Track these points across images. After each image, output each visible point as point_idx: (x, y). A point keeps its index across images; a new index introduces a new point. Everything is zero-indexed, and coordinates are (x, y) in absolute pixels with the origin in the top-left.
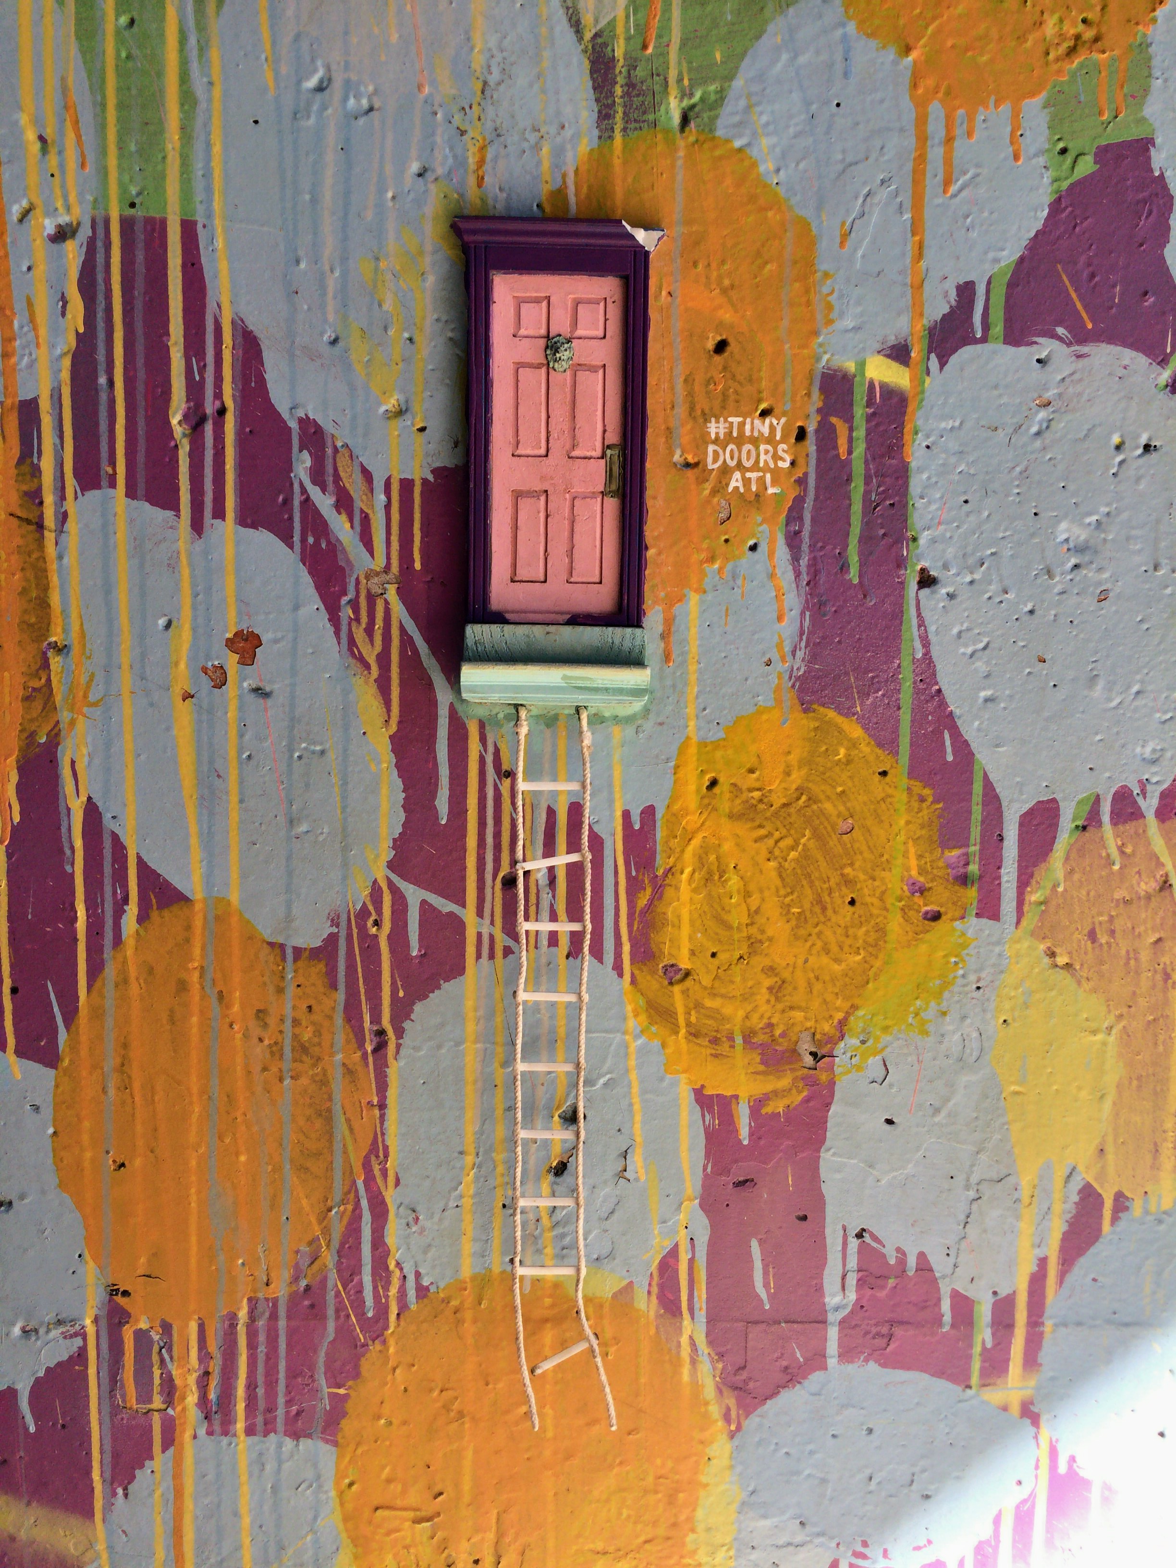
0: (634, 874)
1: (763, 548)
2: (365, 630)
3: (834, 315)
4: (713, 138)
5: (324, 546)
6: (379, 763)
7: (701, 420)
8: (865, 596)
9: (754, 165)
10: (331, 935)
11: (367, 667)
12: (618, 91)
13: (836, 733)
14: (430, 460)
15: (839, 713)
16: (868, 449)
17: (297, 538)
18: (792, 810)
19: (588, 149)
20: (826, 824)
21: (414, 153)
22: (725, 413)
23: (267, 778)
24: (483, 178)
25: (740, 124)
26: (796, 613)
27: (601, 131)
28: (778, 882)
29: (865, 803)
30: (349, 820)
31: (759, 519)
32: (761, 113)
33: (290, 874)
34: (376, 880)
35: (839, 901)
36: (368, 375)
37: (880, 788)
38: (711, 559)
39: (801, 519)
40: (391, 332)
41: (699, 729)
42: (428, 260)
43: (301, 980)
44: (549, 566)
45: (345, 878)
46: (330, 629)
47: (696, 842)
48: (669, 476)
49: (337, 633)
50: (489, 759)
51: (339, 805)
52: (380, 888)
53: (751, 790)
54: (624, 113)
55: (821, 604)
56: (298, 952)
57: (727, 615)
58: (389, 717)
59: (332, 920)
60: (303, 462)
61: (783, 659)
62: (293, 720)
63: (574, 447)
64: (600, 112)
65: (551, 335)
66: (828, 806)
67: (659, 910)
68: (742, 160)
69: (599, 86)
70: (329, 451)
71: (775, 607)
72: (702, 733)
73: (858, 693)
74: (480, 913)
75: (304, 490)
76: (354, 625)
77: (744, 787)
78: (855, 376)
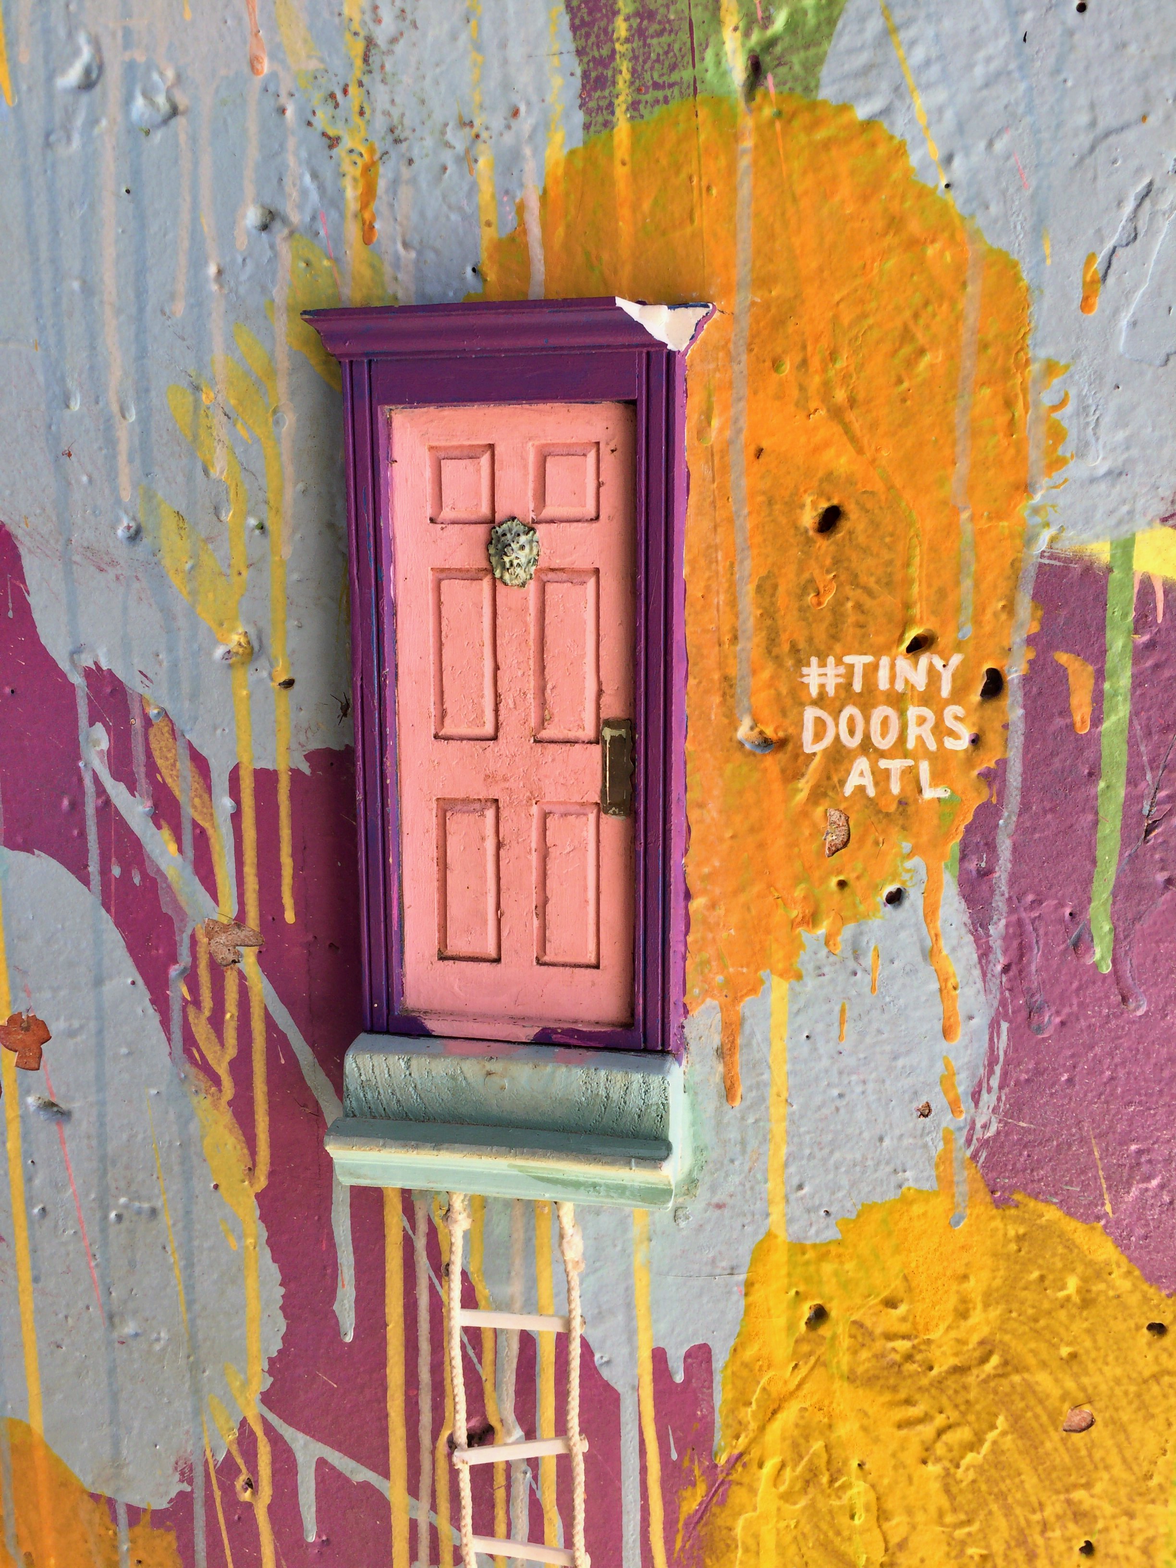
0: (674, 1456)
1: (914, 898)
2: (210, 1020)
3: (1066, 449)
4: (813, 106)
5: (137, 880)
6: (241, 1237)
7: (790, 663)
8: (1125, 1000)
9: (899, 151)
10: (181, 1494)
11: (216, 1080)
12: (621, 28)
13: (1060, 1250)
14: (302, 738)
15: (1069, 1214)
16: (1135, 713)
17: (93, 868)
18: (971, 1379)
19: (565, 151)
20: (1039, 1410)
21: (250, 190)
22: (838, 648)
23: (71, 1248)
24: (372, 227)
25: (866, 70)
26: (981, 1022)
27: (589, 112)
28: (945, 1502)
29: (1118, 1381)
30: (199, 1322)
31: (906, 846)
32: (913, 43)
33: (115, 1396)
34: (245, 1419)
35: (1062, 1547)
36: (193, 593)
37: (1150, 1357)
38: (812, 919)
39: (991, 847)
40: (228, 516)
41: (790, 1221)
42: (282, 386)
43: (142, 1555)
44: (504, 934)
45: (197, 1412)
46: (153, 1018)
47: (788, 1416)
48: (729, 767)
49: (165, 1023)
50: (420, 1243)
51: (182, 1297)
52: (252, 1433)
53: (889, 1337)
54: (634, 72)
55: (1032, 1011)
56: (134, 1514)
57: (842, 1022)
58: (254, 1165)
59: (182, 1473)
60: (96, 743)
61: (954, 1106)
62: (104, 1161)
63: (543, 722)
64: (585, 75)
65: (498, 517)
66: (1043, 1380)
67: (720, 1522)
68: (873, 145)
69: (583, 23)
70: (137, 723)
71: (939, 1010)
72: (795, 1227)
73: (1108, 1178)
74: (413, 1490)
75: (101, 790)
76: (191, 1011)
77: (878, 1331)
78: (1110, 570)
